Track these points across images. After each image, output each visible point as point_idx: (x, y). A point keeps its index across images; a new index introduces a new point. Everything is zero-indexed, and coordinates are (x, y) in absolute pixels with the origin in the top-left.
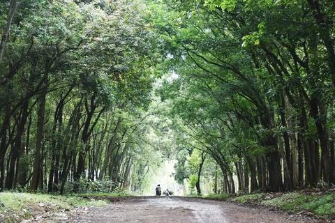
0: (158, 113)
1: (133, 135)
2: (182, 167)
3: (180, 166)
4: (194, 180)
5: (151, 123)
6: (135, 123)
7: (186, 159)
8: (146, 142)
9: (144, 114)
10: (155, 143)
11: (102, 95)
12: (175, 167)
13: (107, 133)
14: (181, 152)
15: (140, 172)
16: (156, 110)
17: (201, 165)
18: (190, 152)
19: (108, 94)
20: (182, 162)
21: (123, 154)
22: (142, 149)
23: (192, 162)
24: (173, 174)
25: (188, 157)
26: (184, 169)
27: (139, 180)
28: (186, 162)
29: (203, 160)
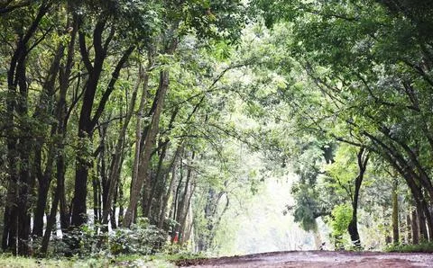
0: (252, 62)
1: (196, 119)
2: (310, 190)
3: (304, 189)
4: (344, 217)
5: (236, 88)
6: (199, 89)
7: (317, 171)
8: (227, 132)
9: (219, 66)
10: (248, 135)
11: (127, 15)
12: (294, 190)
13: (134, 118)
14: (306, 155)
15: (209, 209)
16: (247, 56)
17: (358, 182)
18: (328, 154)
19: (144, 13)
20: (310, 177)
21: (172, 166)
22: (219, 150)
23: (336, 175)
24: (290, 208)
25: (324, 166)
26: (316, 194)
27: (210, 228)
28: (320, 179)
29: (363, 170)
